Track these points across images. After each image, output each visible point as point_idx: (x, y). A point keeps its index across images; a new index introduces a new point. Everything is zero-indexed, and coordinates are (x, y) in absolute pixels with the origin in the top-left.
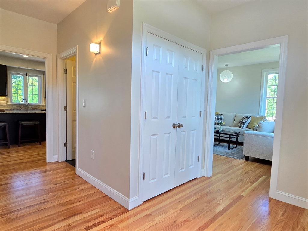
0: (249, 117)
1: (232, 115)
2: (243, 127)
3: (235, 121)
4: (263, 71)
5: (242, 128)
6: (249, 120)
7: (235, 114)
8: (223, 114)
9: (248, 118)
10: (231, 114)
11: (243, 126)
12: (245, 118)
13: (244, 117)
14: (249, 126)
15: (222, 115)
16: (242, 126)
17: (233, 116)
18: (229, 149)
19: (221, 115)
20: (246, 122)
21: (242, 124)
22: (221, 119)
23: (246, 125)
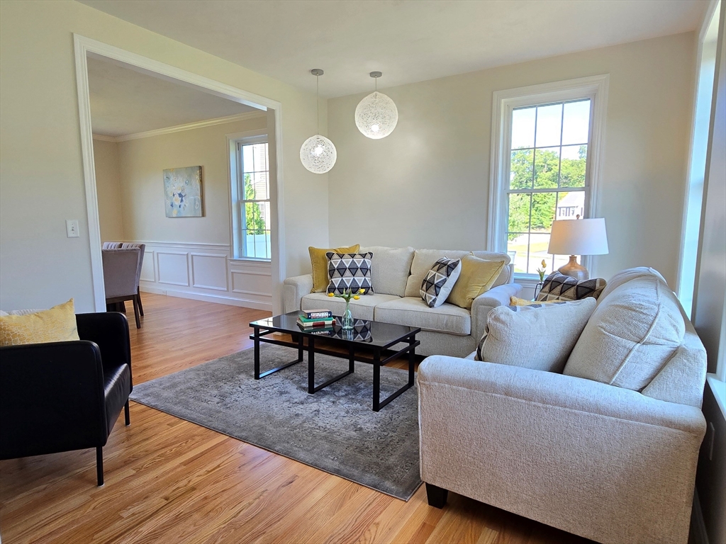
0: (455, 265)
1: (400, 253)
2: (434, 301)
3: (410, 274)
4: (495, 94)
5: (431, 306)
6: (454, 275)
7: (412, 250)
8: (371, 254)
9: (450, 268)
10: (399, 250)
11: (434, 297)
12: (440, 265)
13: (437, 263)
14: (456, 298)
15: (369, 256)
16: (430, 297)
17: (406, 258)
18: (377, 407)
19: (364, 256)
20: (445, 281)
21: (432, 289)
22: (365, 270)
23: (444, 292)
